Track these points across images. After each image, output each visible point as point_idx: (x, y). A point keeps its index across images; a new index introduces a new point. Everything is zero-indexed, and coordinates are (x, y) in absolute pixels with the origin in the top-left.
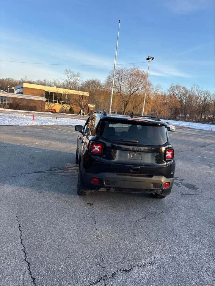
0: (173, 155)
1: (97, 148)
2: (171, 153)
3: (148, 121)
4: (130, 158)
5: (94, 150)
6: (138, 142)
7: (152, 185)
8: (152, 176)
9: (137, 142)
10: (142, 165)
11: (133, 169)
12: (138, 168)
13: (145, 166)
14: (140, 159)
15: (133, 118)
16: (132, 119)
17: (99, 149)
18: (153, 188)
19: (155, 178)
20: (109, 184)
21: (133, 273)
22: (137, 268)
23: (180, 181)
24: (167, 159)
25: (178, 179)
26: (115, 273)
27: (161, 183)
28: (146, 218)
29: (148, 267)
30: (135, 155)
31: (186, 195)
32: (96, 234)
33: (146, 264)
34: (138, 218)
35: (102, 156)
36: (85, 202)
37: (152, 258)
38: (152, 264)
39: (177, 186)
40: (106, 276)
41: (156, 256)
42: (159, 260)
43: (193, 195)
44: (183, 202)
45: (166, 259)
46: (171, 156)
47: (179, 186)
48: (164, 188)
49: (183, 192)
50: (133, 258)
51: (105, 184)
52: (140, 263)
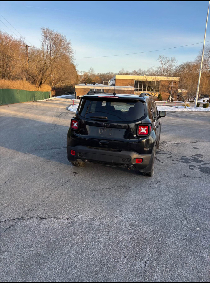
1: (75, 125)
2: (146, 128)
3: (118, 97)
4: (101, 133)
5: (73, 126)
6: (107, 118)
7: (121, 159)
8: (120, 151)
10: (111, 140)
11: (103, 144)
12: (107, 142)
13: (114, 141)
14: (110, 134)
15: (115, 96)
16: (114, 96)
18: (122, 162)
19: (123, 153)
20: (82, 156)
21: (45, 220)
22: (52, 218)
23: (201, 164)
24: (139, 135)
25: (201, 163)
26: (32, 218)
27: (130, 158)
28: (111, 189)
29: (62, 220)
30: (106, 130)
31: (188, 176)
32: (51, 193)
33: (63, 218)
34: (103, 188)
35: (77, 131)
36: (74, 171)
37: (74, 216)
38: (68, 219)
39: (190, 168)
40: (23, 218)
41: (80, 215)
42: (78, 218)
43: (197, 178)
44: (174, 182)
45: (85, 219)
46: (145, 132)
47: (192, 169)
48: (135, 163)
49: (187, 175)
50: (58, 213)
51: (78, 156)
52: (60, 216)
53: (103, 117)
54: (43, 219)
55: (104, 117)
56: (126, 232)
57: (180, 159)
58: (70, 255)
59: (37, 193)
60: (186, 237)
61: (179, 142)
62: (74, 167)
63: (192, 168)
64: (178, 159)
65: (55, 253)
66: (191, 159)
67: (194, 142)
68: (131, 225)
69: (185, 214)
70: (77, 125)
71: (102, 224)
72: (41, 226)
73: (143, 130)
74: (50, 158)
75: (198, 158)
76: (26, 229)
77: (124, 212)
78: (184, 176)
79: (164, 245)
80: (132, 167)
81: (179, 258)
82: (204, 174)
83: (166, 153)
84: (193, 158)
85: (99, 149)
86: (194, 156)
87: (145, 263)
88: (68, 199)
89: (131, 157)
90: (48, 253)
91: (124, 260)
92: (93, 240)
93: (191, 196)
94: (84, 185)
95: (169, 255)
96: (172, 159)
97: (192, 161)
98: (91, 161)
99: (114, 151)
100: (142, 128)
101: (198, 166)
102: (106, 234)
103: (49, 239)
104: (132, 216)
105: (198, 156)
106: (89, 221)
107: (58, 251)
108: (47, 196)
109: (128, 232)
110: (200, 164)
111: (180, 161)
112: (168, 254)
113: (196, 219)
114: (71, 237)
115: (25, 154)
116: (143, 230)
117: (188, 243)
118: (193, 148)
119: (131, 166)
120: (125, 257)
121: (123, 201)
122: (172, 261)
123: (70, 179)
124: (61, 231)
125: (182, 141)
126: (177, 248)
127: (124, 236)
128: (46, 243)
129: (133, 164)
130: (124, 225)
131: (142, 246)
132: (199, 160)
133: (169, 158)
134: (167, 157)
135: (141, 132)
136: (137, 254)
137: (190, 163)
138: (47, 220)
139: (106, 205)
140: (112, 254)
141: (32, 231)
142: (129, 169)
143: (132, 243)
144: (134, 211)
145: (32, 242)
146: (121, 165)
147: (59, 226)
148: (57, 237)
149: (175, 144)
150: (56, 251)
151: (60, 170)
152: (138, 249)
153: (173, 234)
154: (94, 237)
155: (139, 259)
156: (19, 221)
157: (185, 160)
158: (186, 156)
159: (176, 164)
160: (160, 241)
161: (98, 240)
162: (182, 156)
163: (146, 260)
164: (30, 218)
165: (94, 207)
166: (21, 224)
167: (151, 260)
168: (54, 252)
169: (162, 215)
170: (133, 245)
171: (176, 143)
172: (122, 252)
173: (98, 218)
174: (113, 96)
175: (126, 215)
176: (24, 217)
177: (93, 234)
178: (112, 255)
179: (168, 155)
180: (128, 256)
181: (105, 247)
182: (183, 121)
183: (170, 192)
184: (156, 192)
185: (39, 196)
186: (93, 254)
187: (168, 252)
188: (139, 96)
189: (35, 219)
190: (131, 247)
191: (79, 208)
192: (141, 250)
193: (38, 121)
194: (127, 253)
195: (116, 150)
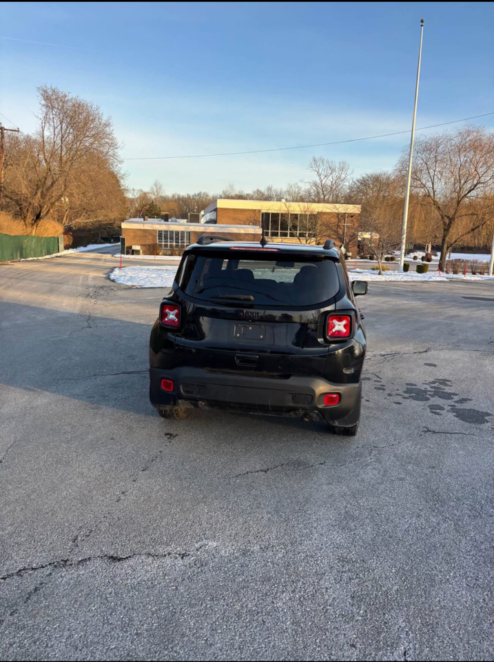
0: (349, 327)
1: (172, 316)
2: (344, 322)
3: (279, 249)
4: (238, 335)
5: (166, 319)
6: (252, 298)
7: (290, 397)
8: (287, 377)
9: (249, 300)
10: (265, 352)
11: (244, 360)
12: (254, 356)
13: (271, 352)
14: (262, 337)
15: (265, 246)
16: (263, 248)
17: (176, 316)
18: (291, 404)
19: (294, 381)
20: (191, 393)
21: (126, 564)
22: (143, 557)
23: (455, 402)
24: (331, 337)
25: (453, 398)
26: (89, 559)
27: (312, 394)
28: (268, 472)
29: (168, 561)
30: (250, 328)
31: (434, 432)
32: (123, 489)
33: (169, 554)
34: (248, 470)
35: (179, 331)
36: (165, 431)
37: (197, 546)
38: (183, 556)
39: (432, 412)
40: (66, 561)
41: (210, 544)
42: (207, 551)
43: (456, 435)
44: (407, 447)
45: (225, 552)
46: (344, 330)
47: (438, 414)
48: (324, 405)
49: (432, 427)
50: (154, 540)
51: (182, 391)
52: (161, 550)
53: (242, 297)
54: (120, 560)
55: (246, 297)
56: (335, 579)
57: (404, 392)
58: (214, 654)
59: (86, 492)
60: (477, 580)
61: (388, 351)
62: (163, 419)
63: (438, 411)
64: (400, 392)
65: (176, 652)
66: (429, 391)
67: (422, 350)
68: (342, 560)
69: (457, 524)
70: (177, 315)
71: (272, 562)
72: (118, 579)
73: (339, 326)
74: (97, 398)
75: (442, 386)
76: (82, 591)
77: (315, 528)
78: (425, 432)
79: (436, 606)
80: (315, 415)
81: (478, 635)
82: (467, 424)
83: (369, 379)
84: (432, 387)
85: (234, 373)
86: (434, 382)
87: (405, 655)
88: (170, 504)
89: (314, 391)
90: (156, 652)
91: (352, 654)
92: (262, 608)
93: (456, 478)
94: (200, 464)
95: (454, 630)
96: (387, 392)
97: (432, 396)
98: (214, 403)
99: (272, 377)
100: (335, 322)
101: (449, 406)
102: (290, 589)
103: (150, 614)
104: (339, 537)
105: (440, 383)
106: (237, 558)
107: (181, 644)
108: (115, 498)
109: (341, 580)
110: (451, 402)
111: (406, 395)
112: (450, 628)
113: (486, 535)
114: (204, 605)
115: (31, 393)
116: (373, 571)
117: (487, 595)
118: (425, 364)
119: (312, 414)
120: (353, 646)
121: (307, 501)
122: (466, 645)
123: (161, 452)
124: (173, 590)
125: (395, 348)
126: (466, 610)
127: (334, 592)
128: (143, 625)
129: (320, 407)
130: (325, 561)
131: (384, 614)
132: (447, 393)
133: (380, 389)
134: (376, 388)
135: (334, 330)
136: (379, 633)
137: (429, 399)
138: (131, 562)
139: (268, 513)
140: (317, 641)
141: (97, 596)
142: (307, 420)
143: (359, 607)
144: (337, 523)
145: (106, 626)
146: (289, 411)
147: (167, 578)
148: (168, 607)
149: (381, 355)
150: (176, 645)
151: (130, 428)
152: (377, 621)
153: (448, 577)
154: (263, 599)
155: (388, 646)
156: (56, 570)
157: (415, 393)
158: (415, 385)
159: (399, 403)
160: (422, 596)
161: (273, 607)
162: (408, 384)
163: (405, 648)
164: (85, 560)
165: (241, 520)
166: (65, 579)
167: (417, 646)
168: (172, 648)
169: (407, 531)
170: (361, 612)
171: (383, 353)
172: (343, 632)
173: (257, 548)
174: (260, 246)
175: (322, 535)
176: (68, 560)
177: (258, 591)
178: (318, 644)
179: (376, 383)
180: (358, 642)
181: (296, 623)
182: (384, 303)
183: (408, 473)
184: (375, 472)
185: (94, 498)
186: (273, 646)
187: (449, 623)
188: (324, 247)
189: (98, 562)
190: (360, 618)
191: (204, 524)
192: (386, 623)
193: (42, 309)
194: (355, 634)
195: (275, 374)
